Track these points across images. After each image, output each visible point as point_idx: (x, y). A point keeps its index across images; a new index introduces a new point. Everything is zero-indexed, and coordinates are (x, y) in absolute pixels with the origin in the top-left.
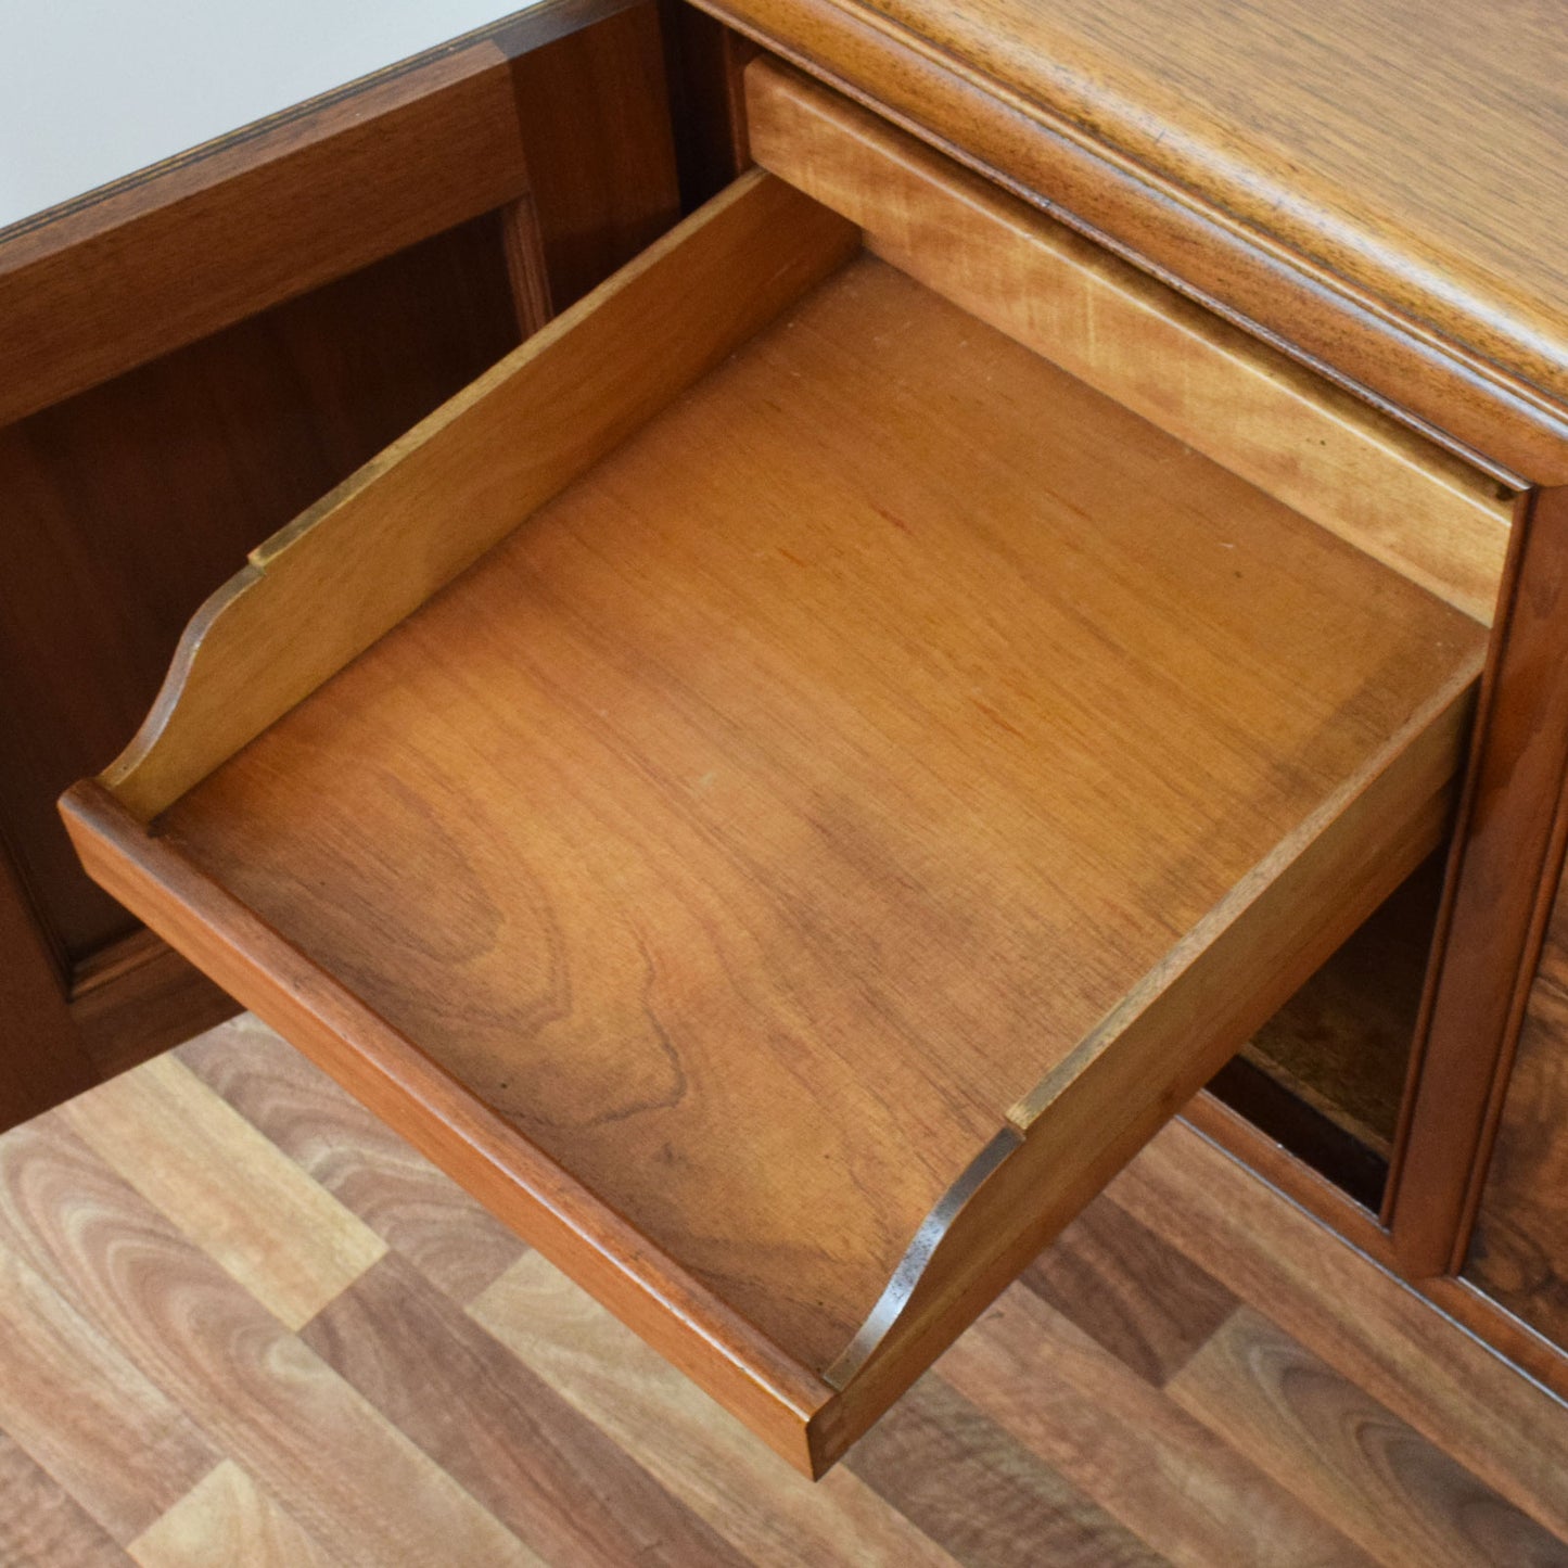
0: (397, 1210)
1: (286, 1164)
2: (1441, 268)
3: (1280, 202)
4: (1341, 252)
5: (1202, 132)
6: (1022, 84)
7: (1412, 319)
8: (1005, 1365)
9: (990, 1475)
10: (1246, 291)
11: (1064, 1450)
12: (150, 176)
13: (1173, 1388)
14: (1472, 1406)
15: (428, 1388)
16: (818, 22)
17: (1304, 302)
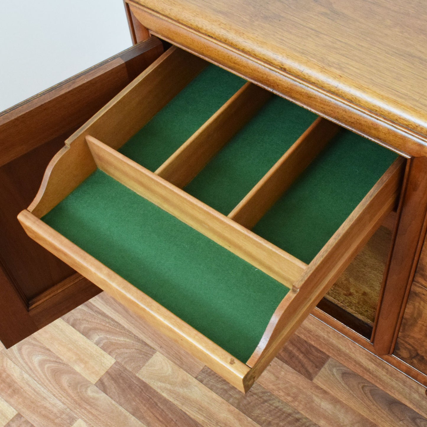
0: (117, 351)
1: (88, 341)
2: (384, 101)
3: (338, 86)
4: (356, 98)
5: (315, 68)
6: (264, 59)
7: (377, 115)
8: (273, 378)
9: (271, 407)
10: (329, 110)
11: (289, 399)
12: (32, 100)
13: (315, 380)
14: (390, 379)
15: (129, 396)
16: (207, 46)
17: (346, 112)
